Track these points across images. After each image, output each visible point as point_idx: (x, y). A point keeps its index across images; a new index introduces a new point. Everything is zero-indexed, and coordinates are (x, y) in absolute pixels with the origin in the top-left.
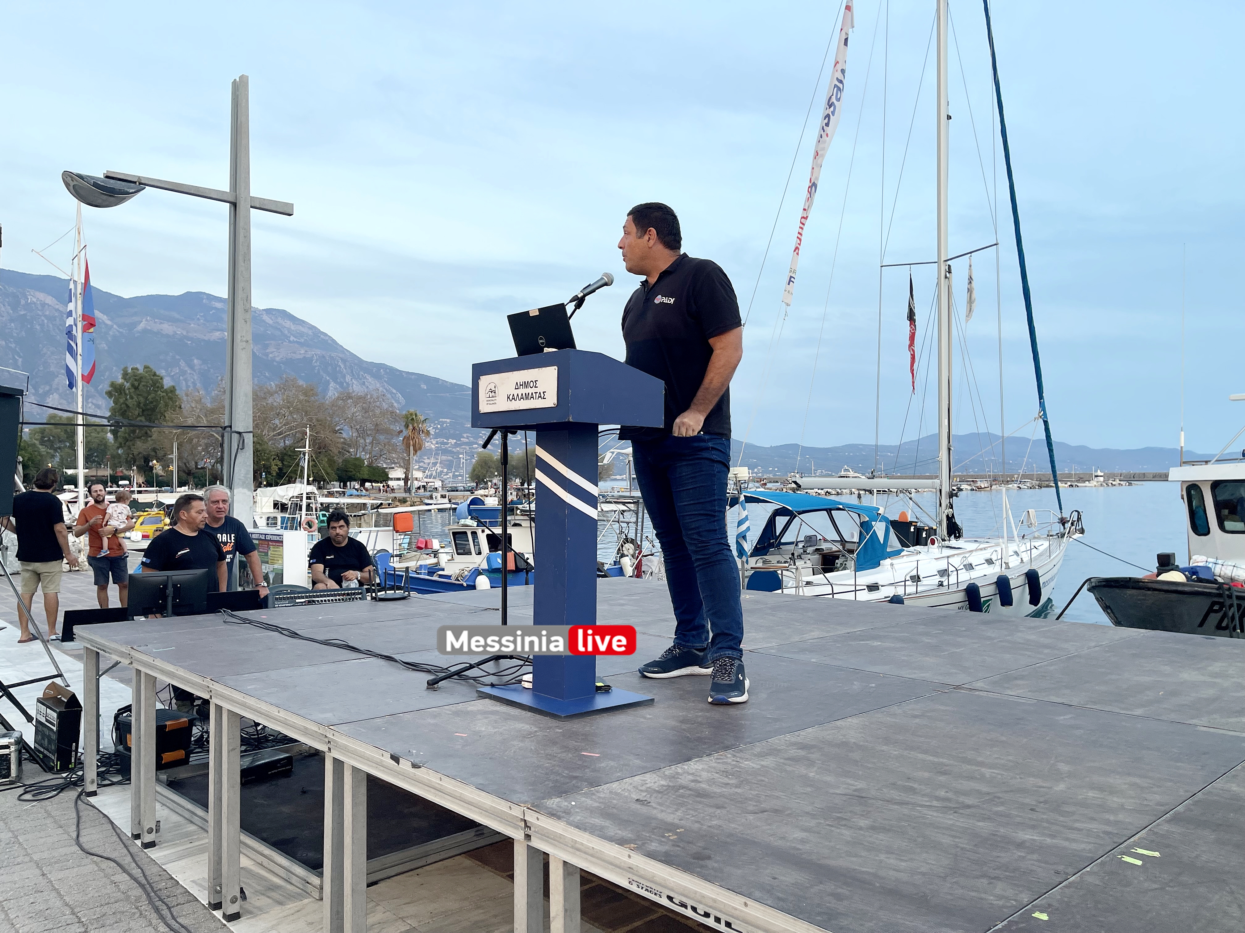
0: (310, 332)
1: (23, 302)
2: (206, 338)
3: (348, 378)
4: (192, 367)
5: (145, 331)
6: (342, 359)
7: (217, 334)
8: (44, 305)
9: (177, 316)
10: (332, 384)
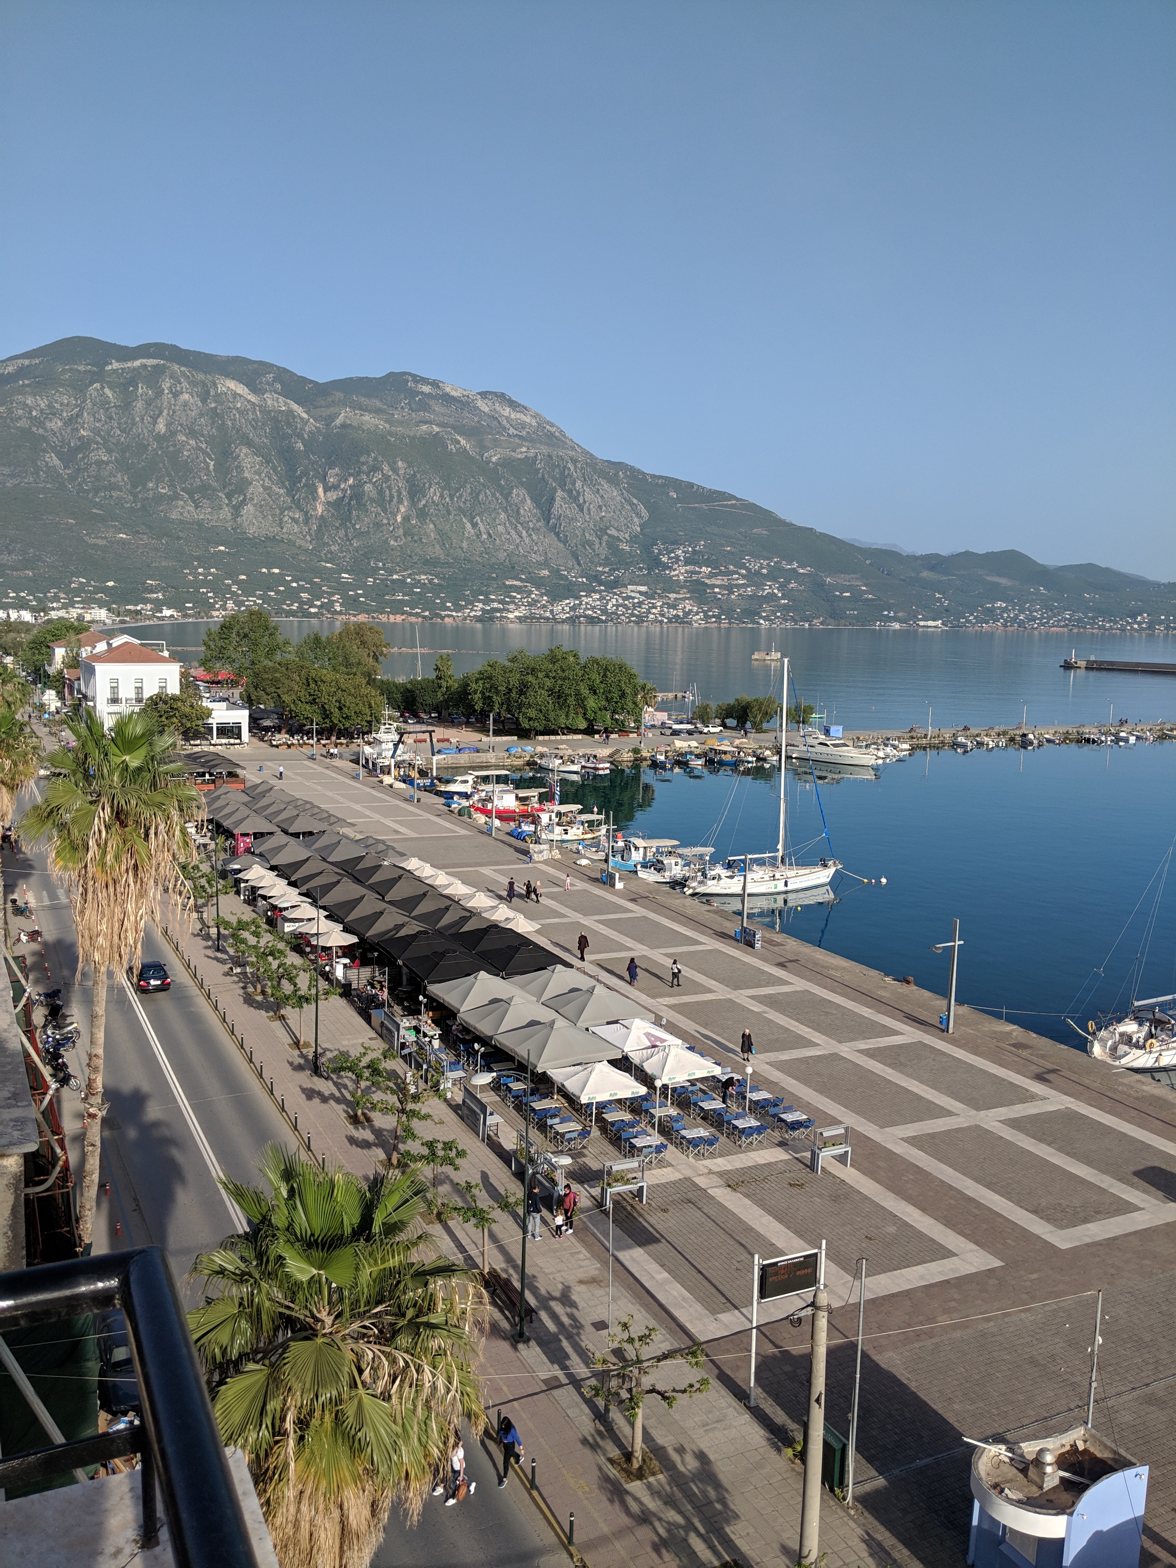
0: (534, 423)
1: (212, 393)
2: (412, 434)
3: (579, 484)
4: (395, 470)
5: (344, 426)
6: (571, 459)
7: (424, 427)
8: (235, 395)
9: (378, 404)
10: (559, 493)
